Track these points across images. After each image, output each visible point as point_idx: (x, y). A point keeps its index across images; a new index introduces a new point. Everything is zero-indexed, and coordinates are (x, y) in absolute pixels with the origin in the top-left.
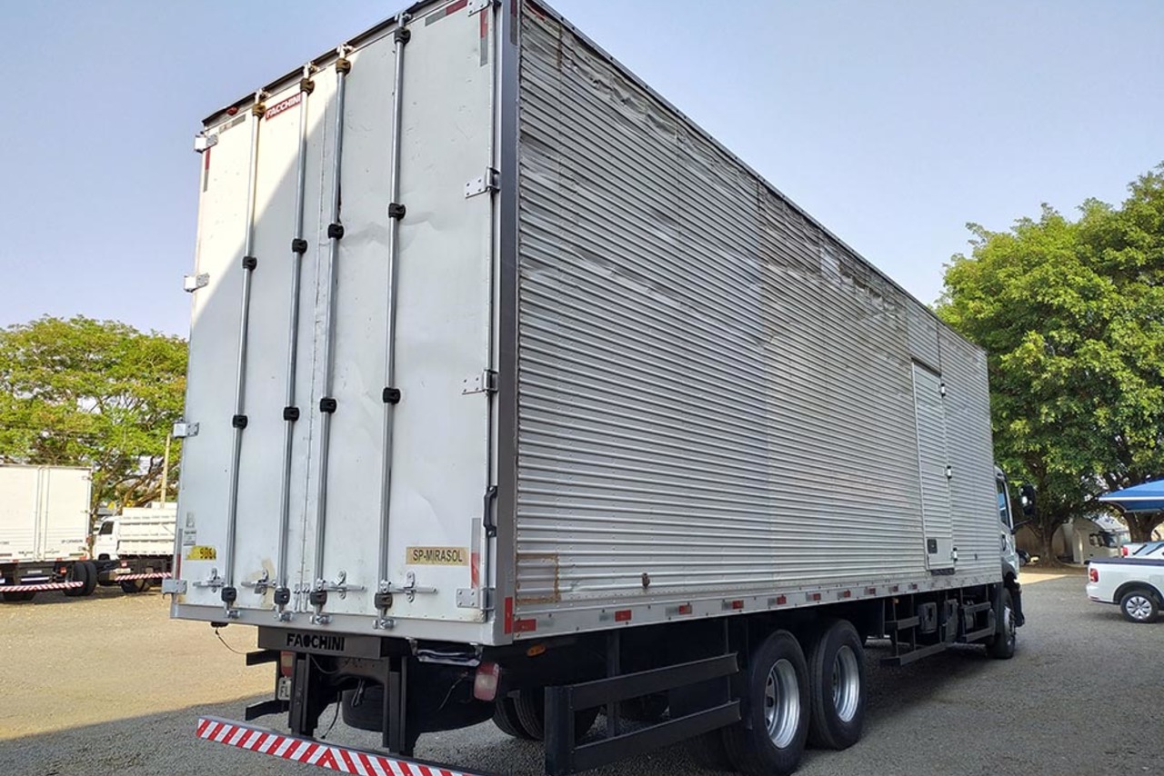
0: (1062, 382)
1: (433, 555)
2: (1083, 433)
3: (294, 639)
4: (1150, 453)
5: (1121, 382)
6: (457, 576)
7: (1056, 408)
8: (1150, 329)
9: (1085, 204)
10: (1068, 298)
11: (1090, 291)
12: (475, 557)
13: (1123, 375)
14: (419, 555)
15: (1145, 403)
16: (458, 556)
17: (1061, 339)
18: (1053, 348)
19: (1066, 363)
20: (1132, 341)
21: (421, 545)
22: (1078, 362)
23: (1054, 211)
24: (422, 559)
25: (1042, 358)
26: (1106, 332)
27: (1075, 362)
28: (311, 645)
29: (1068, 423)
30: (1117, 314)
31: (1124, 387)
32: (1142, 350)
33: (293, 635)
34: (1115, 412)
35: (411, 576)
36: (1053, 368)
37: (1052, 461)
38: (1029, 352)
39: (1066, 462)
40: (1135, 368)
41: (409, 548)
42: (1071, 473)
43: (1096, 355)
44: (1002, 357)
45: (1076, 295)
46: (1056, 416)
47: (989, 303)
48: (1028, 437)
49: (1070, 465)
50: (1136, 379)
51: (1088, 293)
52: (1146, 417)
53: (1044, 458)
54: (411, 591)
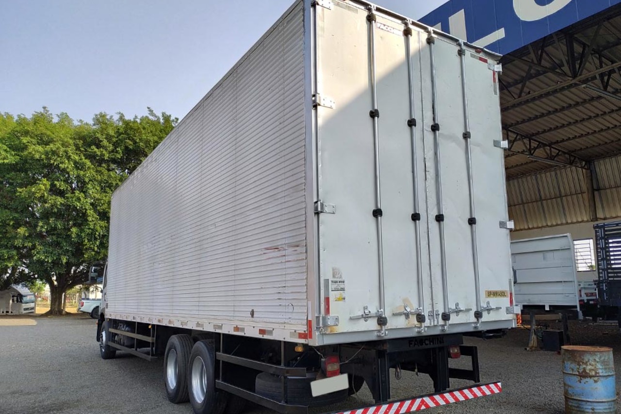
0: (56, 210)
1: (495, 294)
2: (59, 239)
3: (413, 343)
4: (93, 253)
5: (88, 216)
6: (505, 302)
7: (48, 224)
8: (106, 192)
9: (61, 114)
10: (68, 165)
11: (80, 165)
12: (511, 294)
13: (90, 212)
14: (491, 294)
15: (98, 228)
16: (504, 294)
17: (60, 186)
18: (55, 191)
19: (60, 200)
20: (97, 196)
21: (490, 290)
22: (67, 201)
23: (49, 113)
24: (492, 296)
25: (46, 195)
26: (85, 188)
27: (65, 201)
28: (424, 344)
29: (52, 233)
30: (92, 181)
31: (90, 219)
32: (102, 201)
33: (412, 341)
34: (82, 231)
35: (488, 303)
36: (53, 202)
37: (37, 253)
38: (40, 189)
39: (46, 255)
40: (95, 210)
41: (486, 291)
42: (48, 261)
43: (79, 199)
44: (18, 189)
45: (73, 165)
46: (47, 228)
47: (11, 155)
48: (25, 238)
49: (48, 257)
50: (95, 216)
51: (78, 166)
52: (96, 236)
53: (33, 251)
54: (489, 310)
